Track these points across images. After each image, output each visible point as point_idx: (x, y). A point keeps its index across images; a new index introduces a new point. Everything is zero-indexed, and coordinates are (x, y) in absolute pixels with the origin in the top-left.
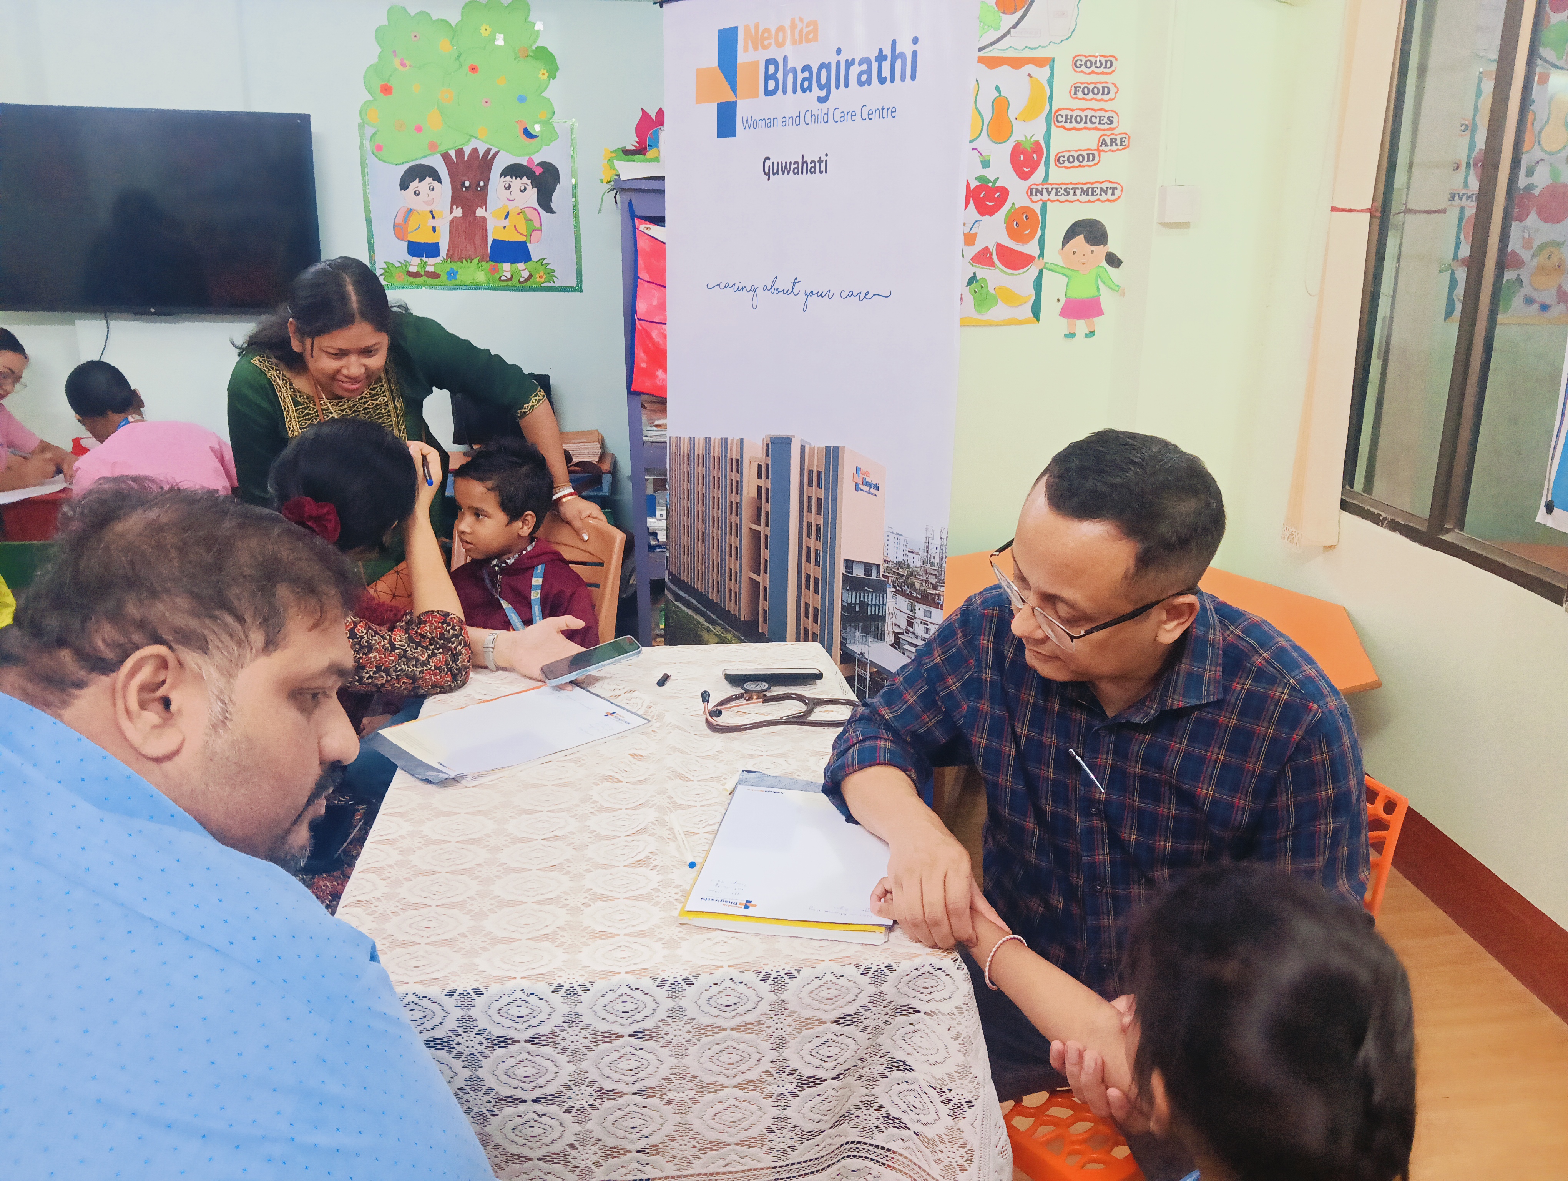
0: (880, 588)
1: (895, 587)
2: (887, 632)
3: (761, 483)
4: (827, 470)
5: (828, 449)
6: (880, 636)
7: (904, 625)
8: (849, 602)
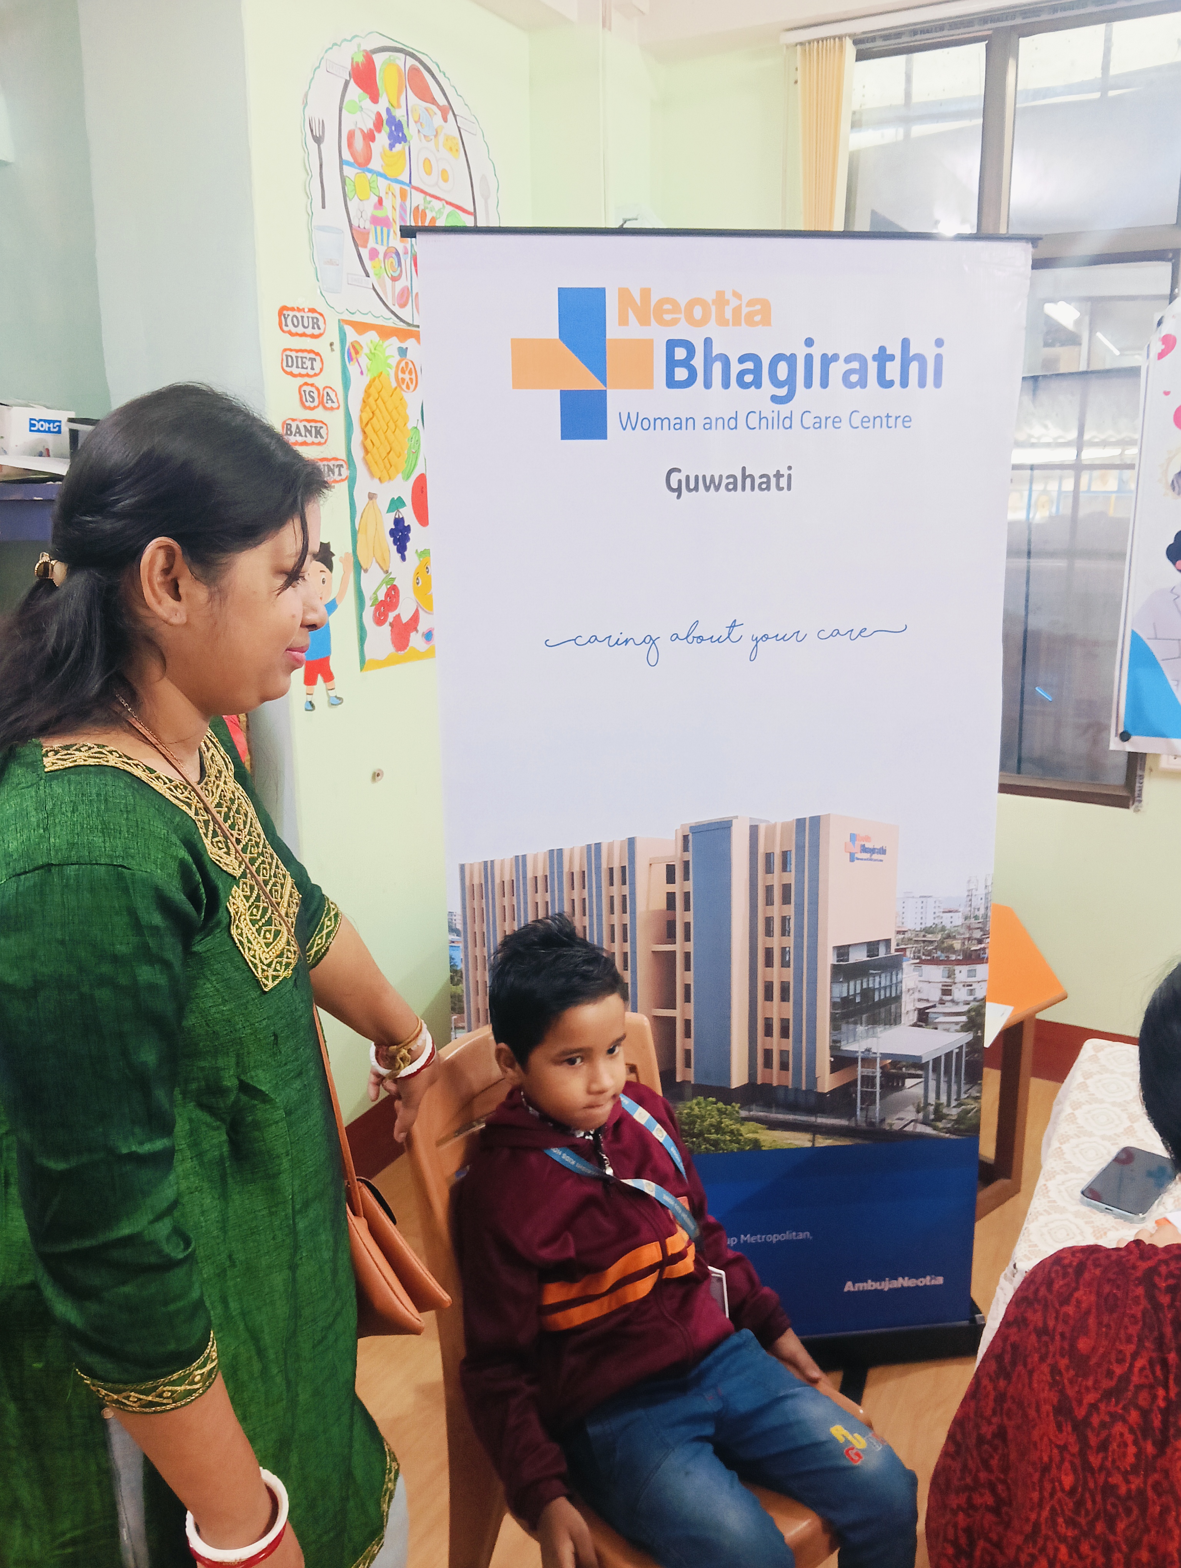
0: (893, 965)
1: (919, 958)
2: (903, 1011)
3: (671, 888)
4: (800, 848)
5: (800, 823)
6: (894, 1020)
7: (935, 995)
8: (845, 994)
